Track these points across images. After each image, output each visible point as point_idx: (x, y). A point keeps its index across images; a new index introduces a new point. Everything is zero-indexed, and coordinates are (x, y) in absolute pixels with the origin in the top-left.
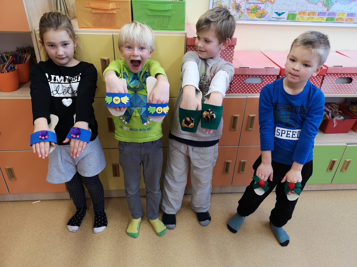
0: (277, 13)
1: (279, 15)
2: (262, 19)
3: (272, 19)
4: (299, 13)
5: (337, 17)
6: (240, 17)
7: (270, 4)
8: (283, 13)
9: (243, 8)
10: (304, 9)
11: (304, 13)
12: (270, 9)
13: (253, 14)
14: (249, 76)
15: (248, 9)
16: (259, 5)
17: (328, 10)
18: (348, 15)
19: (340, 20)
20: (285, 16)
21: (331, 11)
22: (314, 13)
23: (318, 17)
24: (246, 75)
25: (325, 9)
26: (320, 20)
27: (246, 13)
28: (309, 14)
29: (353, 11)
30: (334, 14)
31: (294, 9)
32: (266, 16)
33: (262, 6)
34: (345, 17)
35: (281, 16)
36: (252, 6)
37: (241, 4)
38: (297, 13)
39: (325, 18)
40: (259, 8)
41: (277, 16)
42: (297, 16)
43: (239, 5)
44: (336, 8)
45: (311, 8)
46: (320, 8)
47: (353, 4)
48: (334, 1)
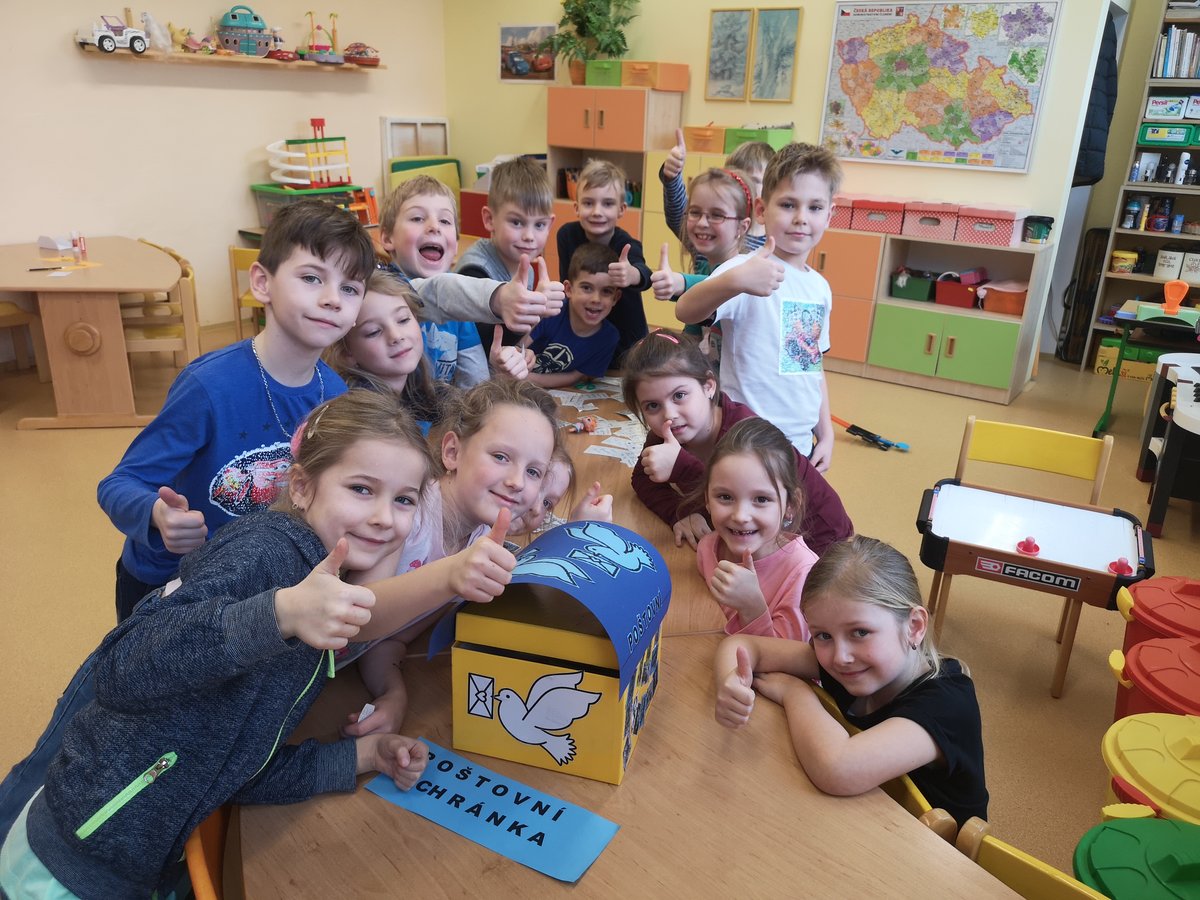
0: (893, 151)
1: (897, 153)
2: (877, 157)
3: (889, 158)
4: (921, 152)
6: (852, 154)
7: (885, 142)
8: (901, 151)
9: (855, 143)
10: (926, 148)
11: (925, 152)
12: (883, 146)
13: (865, 151)
15: (860, 146)
16: (873, 142)
17: (956, 149)
18: (984, 156)
19: (975, 162)
20: (903, 154)
21: (961, 149)
22: (939, 153)
23: (945, 157)
25: (952, 149)
26: (947, 160)
27: (858, 149)
28: (933, 153)
29: (989, 152)
30: (965, 154)
31: (914, 147)
32: (882, 154)
33: (876, 143)
34: (980, 158)
35: (899, 155)
36: (865, 143)
37: (853, 140)
38: (918, 151)
39: (954, 158)
40: (873, 145)
41: (894, 154)
42: (919, 155)
43: (850, 141)
44: (966, 147)
45: (935, 146)
46: (946, 146)
47: (988, 143)
48: (962, 138)
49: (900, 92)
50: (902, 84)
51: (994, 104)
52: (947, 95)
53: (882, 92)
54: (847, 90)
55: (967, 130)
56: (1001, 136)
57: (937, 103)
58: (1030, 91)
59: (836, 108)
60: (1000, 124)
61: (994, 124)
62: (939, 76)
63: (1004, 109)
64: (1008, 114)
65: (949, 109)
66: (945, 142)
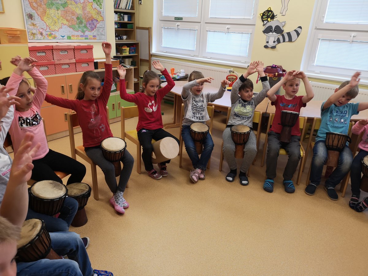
0: (61, 36)
2: (55, 39)
3: (60, 39)
4: (72, 36)
5: (89, 37)
6: (44, 38)
7: (57, 32)
8: (64, 36)
9: (44, 34)
10: (73, 34)
11: (74, 36)
12: (57, 34)
13: (50, 37)
14: (63, 64)
15: (47, 35)
16: (52, 32)
17: (84, 34)
19: (91, 39)
20: (66, 37)
22: (78, 36)
23: (81, 37)
24: (61, 64)
25: (82, 34)
26: (82, 39)
28: (76, 36)
29: (94, 35)
30: (87, 36)
31: (69, 34)
32: (57, 38)
34: (92, 37)
35: (64, 38)
36: (49, 33)
37: (43, 32)
38: (71, 36)
39: (84, 38)
40: (52, 34)
41: (62, 38)
42: (72, 37)
43: (42, 33)
44: (87, 33)
45: (76, 33)
46: (80, 33)
47: (93, 31)
48: (85, 29)
49: (58, 10)
50: (58, 7)
51: (92, 16)
52: (76, 13)
53: (51, 10)
54: (33, 8)
55: (85, 26)
56: (96, 28)
57: (73, 16)
58: (101, 12)
59: (30, 16)
60: (95, 24)
61: (93, 24)
62: (71, 4)
63: (95, 19)
64: (97, 21)
65: (78, 18)
66: (79, 31)
